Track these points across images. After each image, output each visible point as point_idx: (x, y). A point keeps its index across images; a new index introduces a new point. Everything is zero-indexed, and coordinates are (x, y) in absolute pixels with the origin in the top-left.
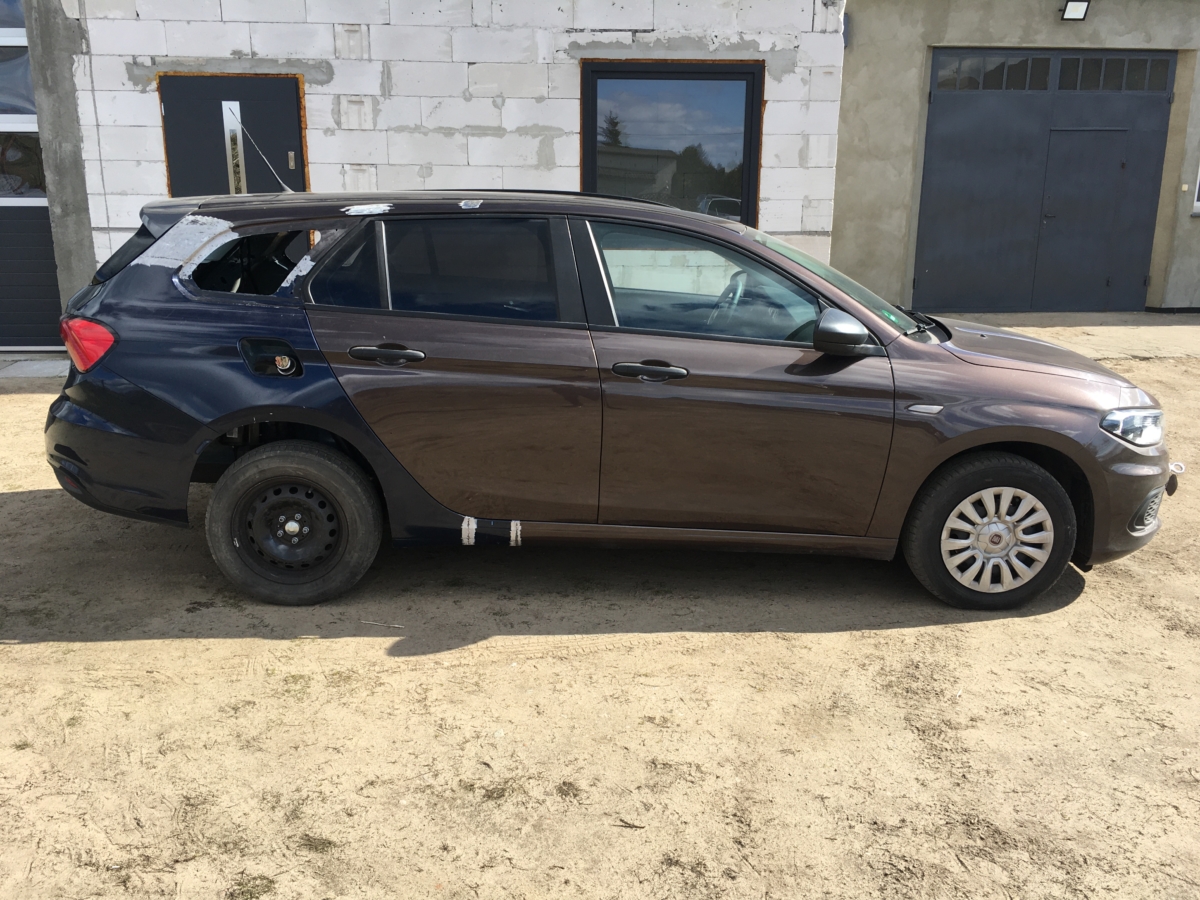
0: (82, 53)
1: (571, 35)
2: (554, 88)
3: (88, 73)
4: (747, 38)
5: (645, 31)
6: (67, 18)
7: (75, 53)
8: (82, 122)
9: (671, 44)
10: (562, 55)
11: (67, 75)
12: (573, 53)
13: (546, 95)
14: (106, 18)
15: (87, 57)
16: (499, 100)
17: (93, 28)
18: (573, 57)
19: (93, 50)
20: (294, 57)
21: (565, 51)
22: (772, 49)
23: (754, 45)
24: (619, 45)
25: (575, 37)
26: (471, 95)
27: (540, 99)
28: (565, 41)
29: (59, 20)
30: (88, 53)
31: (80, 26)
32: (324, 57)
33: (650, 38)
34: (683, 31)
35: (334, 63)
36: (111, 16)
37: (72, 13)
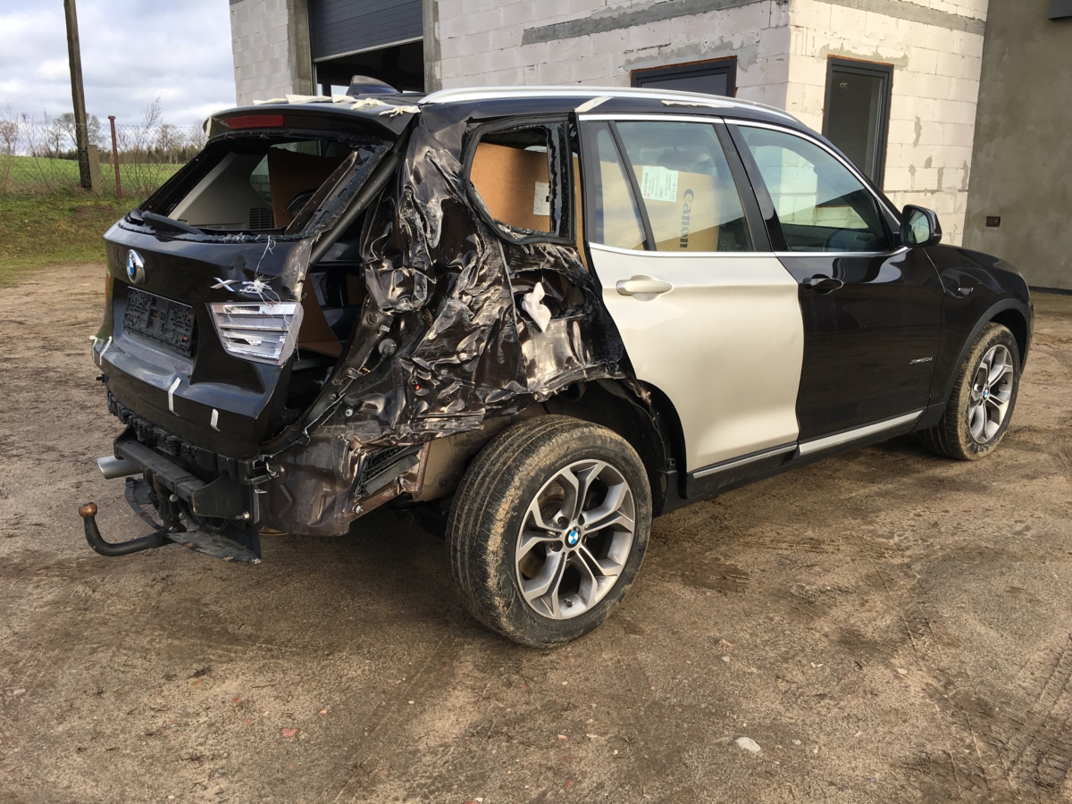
4: (725, 40)
5: (666, 45)
9: (679, 53)
10: (621, 69)
12: (627, 67)
18: (627, 71)
21: (624, 66)
22: (741, 47)
23: (729, 45)
24: (651, 58)
25: (628, 56)
28: (622, 59)
33: (667, 49)
34: (686, 42)
37: (438, 77)
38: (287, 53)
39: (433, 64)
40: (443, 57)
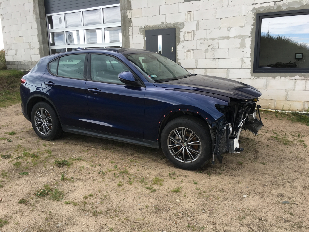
0: (131, 26)
1: (254, 5)
2: (246, 23)
3: (132, 31)
5: (279, 1)
6: (128, 18)
7: (130, 27)
8: (130, 43)
9: (289, 4)
10: (250, 12)
11: (128, 32)
12: (253, 11)
13: (244, 25)
14: (136, 17)
15: (132, 27)
16: (229, 29)
17: (133, 20)
18: (253, 13)
19: (133, 26)
20: (175, 22)
21: (251, 11)
24: (270, 7)
25: (255, 6)
26: (221, 28)
27: (242, 27)
28: (251, 8)
29: (127, 19)
30: (132, 26)
31: (131, 20)
32: (182, 21)
33: (281, 3)
35: (185, 23)
36: (137, 17)
37: (129, 17)
38: (33, 8)
39: (126, 12)
40: (132, 8)
